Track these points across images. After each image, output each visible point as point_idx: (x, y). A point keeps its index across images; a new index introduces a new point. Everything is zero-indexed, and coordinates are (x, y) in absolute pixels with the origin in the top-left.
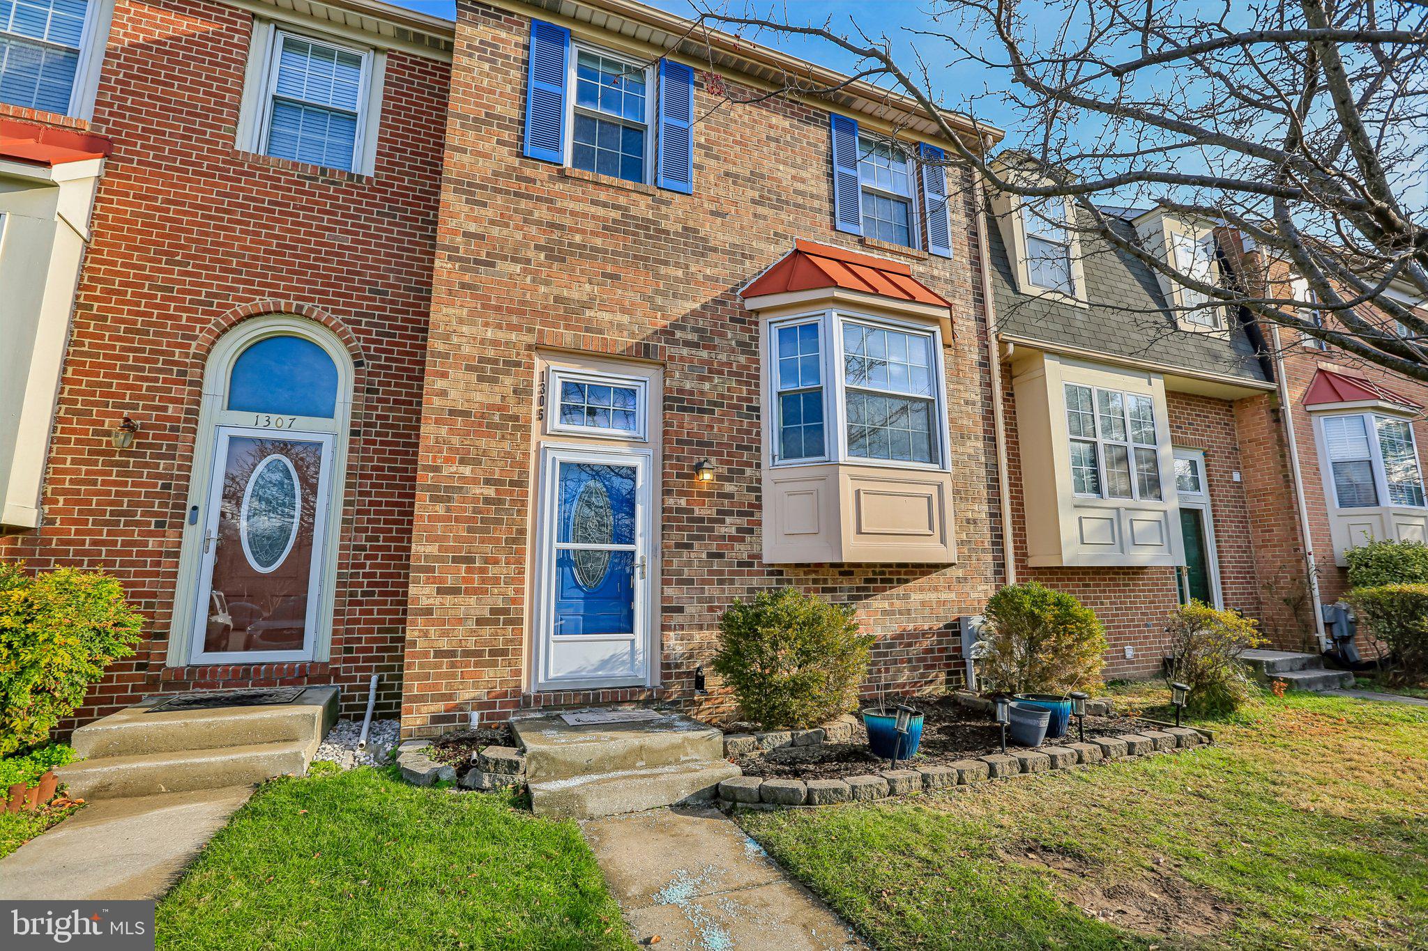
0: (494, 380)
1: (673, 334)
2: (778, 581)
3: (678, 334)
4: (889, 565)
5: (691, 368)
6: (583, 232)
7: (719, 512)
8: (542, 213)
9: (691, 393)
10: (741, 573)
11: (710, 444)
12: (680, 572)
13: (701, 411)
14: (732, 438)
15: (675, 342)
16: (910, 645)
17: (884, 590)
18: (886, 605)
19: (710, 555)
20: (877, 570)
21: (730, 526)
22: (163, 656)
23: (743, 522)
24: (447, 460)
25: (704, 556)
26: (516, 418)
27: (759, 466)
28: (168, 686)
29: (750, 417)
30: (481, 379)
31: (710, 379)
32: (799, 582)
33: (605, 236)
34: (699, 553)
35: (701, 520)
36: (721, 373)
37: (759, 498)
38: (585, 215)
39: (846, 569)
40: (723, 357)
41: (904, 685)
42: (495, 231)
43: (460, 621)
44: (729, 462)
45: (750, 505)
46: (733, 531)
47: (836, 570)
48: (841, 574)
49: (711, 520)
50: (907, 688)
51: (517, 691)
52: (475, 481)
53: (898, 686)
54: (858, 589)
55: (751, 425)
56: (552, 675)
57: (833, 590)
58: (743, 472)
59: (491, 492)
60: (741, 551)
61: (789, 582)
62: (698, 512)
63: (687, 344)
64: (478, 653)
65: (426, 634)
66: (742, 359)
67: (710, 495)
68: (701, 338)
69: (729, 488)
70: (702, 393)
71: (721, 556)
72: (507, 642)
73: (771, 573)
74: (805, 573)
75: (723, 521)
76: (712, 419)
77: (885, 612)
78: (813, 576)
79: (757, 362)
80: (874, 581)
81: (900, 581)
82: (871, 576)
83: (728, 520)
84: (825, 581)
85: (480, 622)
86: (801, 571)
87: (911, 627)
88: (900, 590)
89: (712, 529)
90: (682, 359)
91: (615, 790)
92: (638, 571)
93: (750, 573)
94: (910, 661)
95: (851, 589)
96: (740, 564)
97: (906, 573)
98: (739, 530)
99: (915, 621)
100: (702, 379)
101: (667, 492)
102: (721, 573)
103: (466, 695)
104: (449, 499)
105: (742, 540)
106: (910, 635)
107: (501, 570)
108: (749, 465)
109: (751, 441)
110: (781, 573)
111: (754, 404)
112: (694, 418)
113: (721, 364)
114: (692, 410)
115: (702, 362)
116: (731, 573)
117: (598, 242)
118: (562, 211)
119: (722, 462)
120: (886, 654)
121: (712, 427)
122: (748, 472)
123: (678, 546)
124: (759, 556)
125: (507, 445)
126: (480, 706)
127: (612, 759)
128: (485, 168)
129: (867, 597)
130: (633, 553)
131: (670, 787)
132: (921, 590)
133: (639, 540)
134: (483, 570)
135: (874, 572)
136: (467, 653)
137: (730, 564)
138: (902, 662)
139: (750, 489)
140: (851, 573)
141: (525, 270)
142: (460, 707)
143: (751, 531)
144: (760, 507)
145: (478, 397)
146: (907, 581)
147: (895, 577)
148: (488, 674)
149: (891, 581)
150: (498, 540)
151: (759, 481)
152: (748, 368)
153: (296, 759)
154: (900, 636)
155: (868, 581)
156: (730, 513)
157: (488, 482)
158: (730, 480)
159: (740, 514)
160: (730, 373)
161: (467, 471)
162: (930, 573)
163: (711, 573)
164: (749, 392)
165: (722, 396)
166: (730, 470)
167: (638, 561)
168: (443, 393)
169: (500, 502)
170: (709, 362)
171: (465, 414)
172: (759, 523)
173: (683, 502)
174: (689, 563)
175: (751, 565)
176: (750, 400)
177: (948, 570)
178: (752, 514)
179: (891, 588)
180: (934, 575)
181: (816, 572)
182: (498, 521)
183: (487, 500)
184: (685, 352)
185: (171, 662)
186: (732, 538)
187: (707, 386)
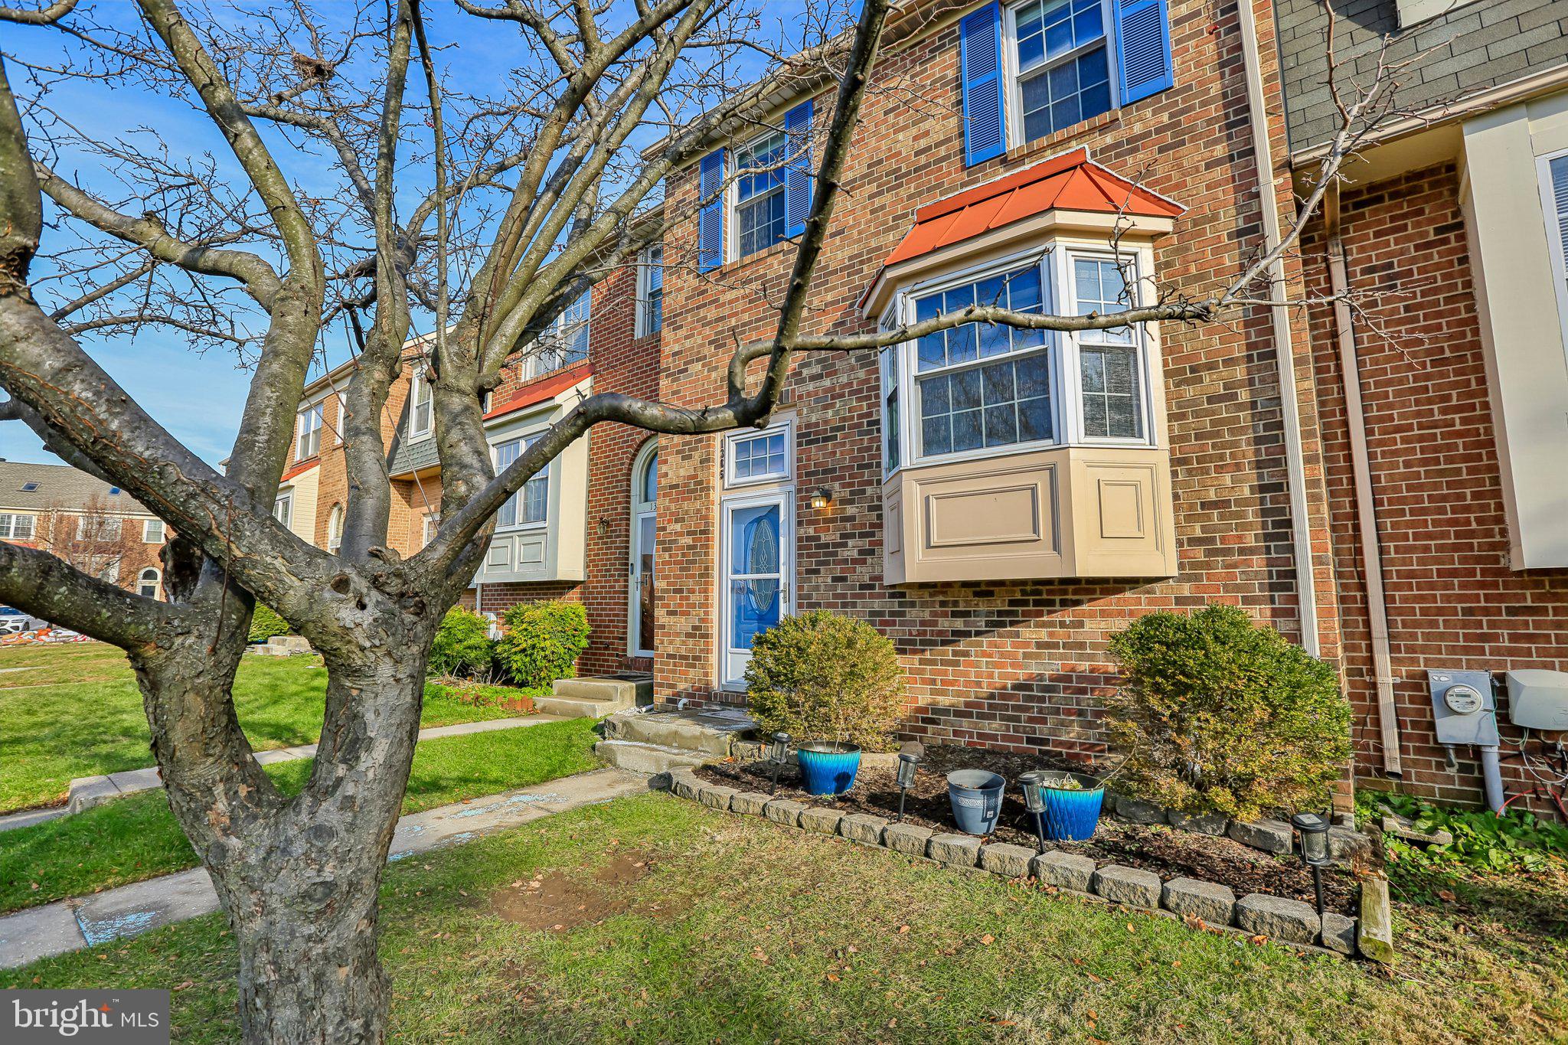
0: (690, 457)
1: (800, 373)
2: (901, 604)
3: (805, 372)
4: (1049, 582)
5: (817, 401)
6: (736, 314)
7: (843, 536)
8: (711, 313)
9: (817, 424)
10: (863, 596)
11: (834, 470)
12: (809, 597)
13: (826, 439)
14: (852, 459)
15: (803, 381)
16: (1083, 691)
17: (1040, 614)
18: (1043, 635)
19: (835, 579)
20: (1028, 588)
21: (851, 551)
22: (625, 650)
23: (865, 544)
24: (669, 521)
25: (829, 580)
26: (701, 483)
27: (879, 482)
28: (628, 667)
29: (870, 432)
30: (683, 458)
31: (832, 405)
32: (924, 604)
33: (750, 309)
34: (825, 578)
35: (827, 546)
36: (842, 395)
37: (880, 517)
38: (737, 299)
39: (984, 588)
40: (844, 379)
41: (1071, 745)
42: (688, 343)
43: (678, 634)
44: (851, 485)
45: (872, 525)
46: (855, 554)
47: (970, 591)
48: (976, 594)
49: (836, 545)
50: (1077, 750)
51: (707, 689)
52: (681, 534)
53: (1061, 744)
54: (1000, 613)
55: (871, 440)
56: (729, 678)
57: (966, 614)
58: (864, 492)
59: (688, 540)
60: (863, 573)
61: (913, 604)
62: (824, 538)
63: (814, 378)
64: (685, 658)
65: (662, 643)
66: (862, 374)
67: (833, 520)
68: (824, 368)
69: (851, 510)
70: (826, 422)
71: (843, 579)
72: (701, 651)
73: (892, 595)
74: (931, 595)
75: (845, 545)
76: (834, 445)
77: (1039, 645)
78: (941, 598)
79: (877, 371)
80: (1025, 603)
81: (1064, 603)
82: (1018, 596)
83: (850, 543)
84: (956, 603)
85: (688, 635)
86: (926, 593)
87: (1084, 666)
88: (1068, 616)
89: (835, 554)
90: (809, 394)
91: (630, 753)
92: (781, 595)
93: (871, 596)
94: (1081, 713)
95: (989, 614)
96: (862, 587)
97: (1075, 593)
98: (861, 552)
99: (1091, 657)
100: (826, 408)
101: (800, 524)
102: (844, 596)
103: (682, 686)
104: (670, 549)
105: (864, 562)
106: (1081, 678)
107: (696, 598)
108: (870, 483)
109: (872, 457)
110: (903, 595)
111: (874, 418)
112: (819, 449)
113: (843, 387)
114: (817, 441)
115: (826, 390)
116: (854, 596)
117: (746, 317)
118: (724, 304)
119: (843, 486)
120: (1042, 700)
121: (835, 453)
122: (869, 490)
123: (809, 572)
124: (880, 578)
125: (698, 504)
126: (689, 695)
127: (660, 736)
128: (681, 298)
129: (1012, 624)
130: (778, 580)
131: (657, 761)
132: (1104, 614)
133: (782, 568)
134: (688, 598)
135: (1023, 592)
136: (682, 657)
137: (853, 587)
138: (1069, 712)
139: (871, 509)
140: (990, 594)
141: (703, 366)
142: (679, 694)
143: (872, 552)
144: (880, 526)
145: (682, 472)
146: (1077, 603)
147: (1057, 598)
148: (692, 673)
149: (1051, 603)
150: (693, 576)
151: (880, 498)
152: (867, 381)
153: (594, 710)
154: (1067, 679)
155: (1012, 603)
156: (852, 536)
157: (689, 533)
158: (851, 502)
159: (862, 535)
160: (851, 393)
161: (678, 527)
162: (1121, 591)
163: (835, 596)
164: (869, 406)
165: (844, 419)
166: (852, 493)
167: (781, 587)
168: (666, 475)
169: (694, 547)
170: (833, 389)
171: (676, 486)
172: (880, 543)
173: (811, 531)
174: (817, 588)
175: (872, 587)
176: (870, 414)
177: (1157, 586)
178: (872, 534)
179: (1050, 613)
180: (1128, 594)
181: (944, 593)
182: (694, 562)
183: (690, 547)
184: (811, 386)
185: (629, 654)
186: (854, 561)
187: (830, 412)
